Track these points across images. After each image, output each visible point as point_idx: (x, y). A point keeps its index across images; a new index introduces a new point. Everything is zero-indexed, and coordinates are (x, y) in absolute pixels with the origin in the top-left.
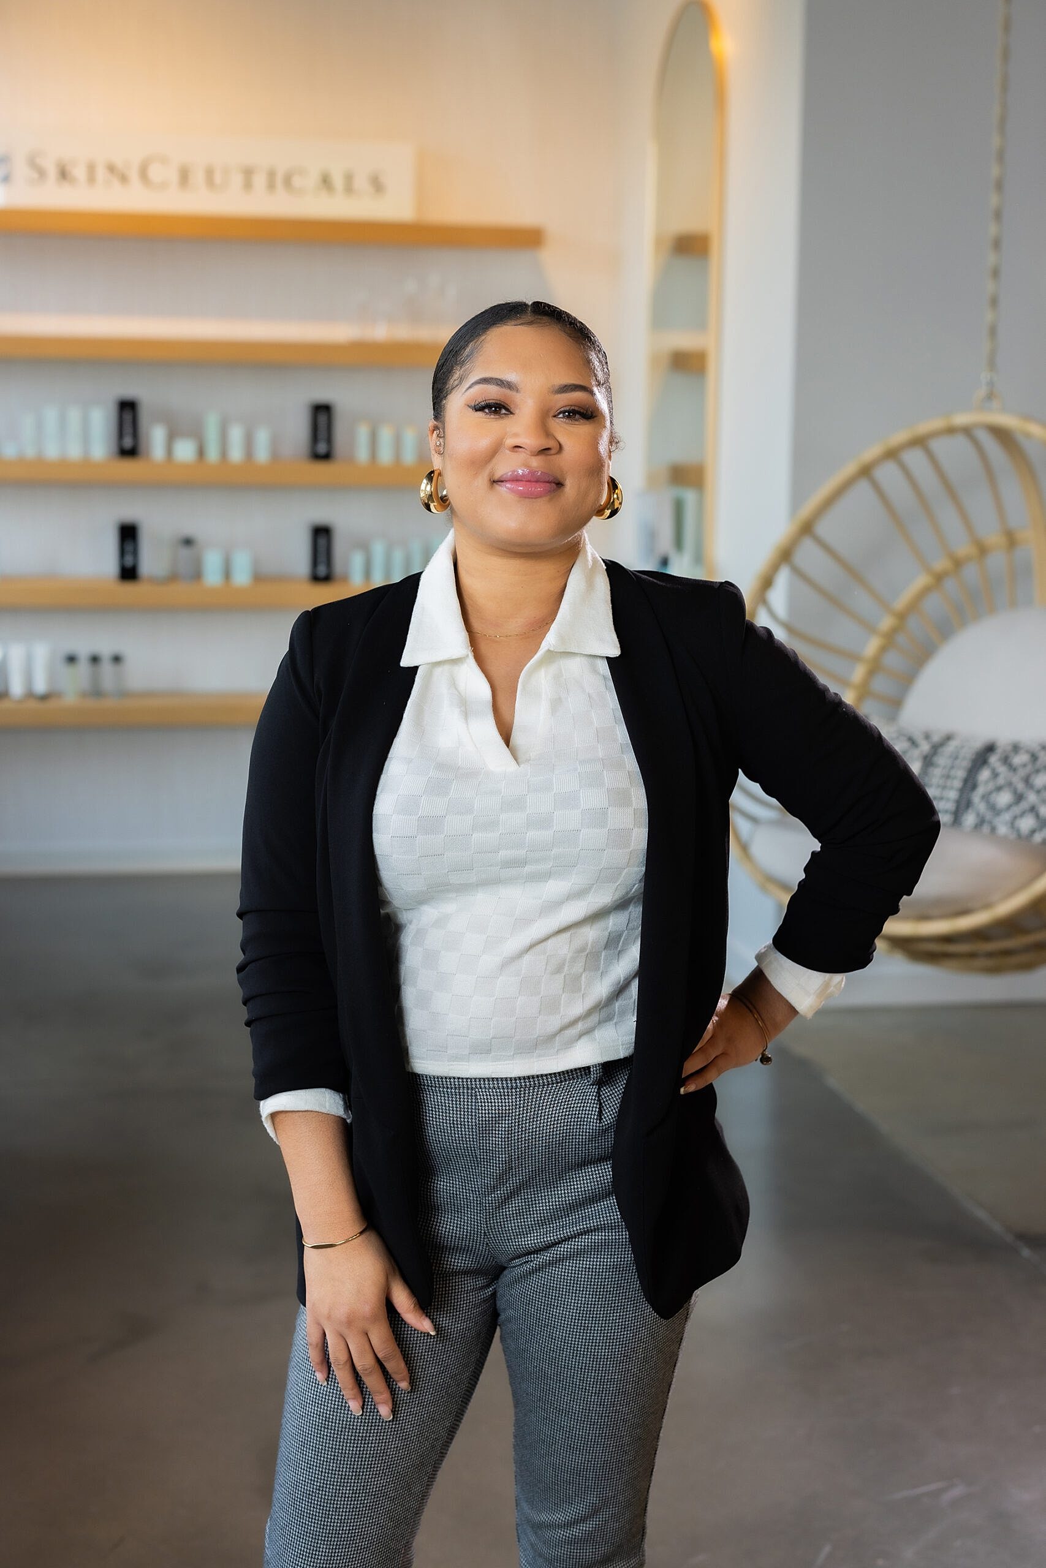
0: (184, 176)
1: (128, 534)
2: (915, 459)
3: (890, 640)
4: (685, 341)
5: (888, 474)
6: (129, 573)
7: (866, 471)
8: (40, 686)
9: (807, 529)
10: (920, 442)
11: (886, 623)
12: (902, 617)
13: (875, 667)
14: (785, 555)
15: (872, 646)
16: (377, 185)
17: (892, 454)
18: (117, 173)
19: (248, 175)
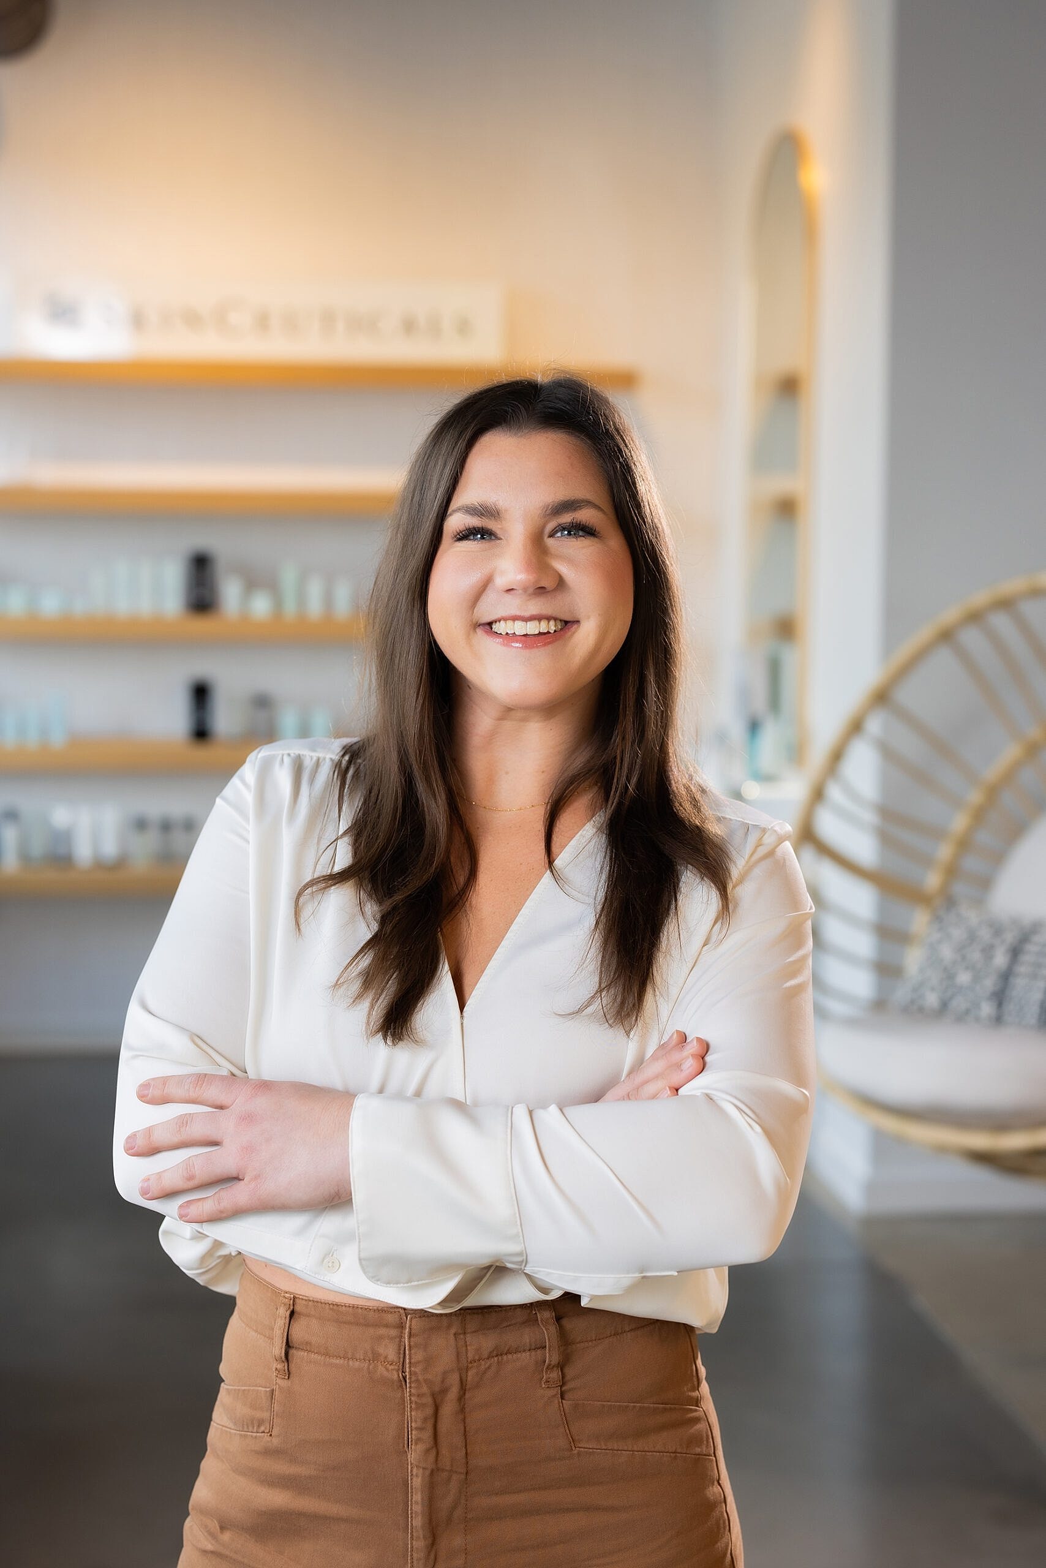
0: (263, 322)
1: (201, 694)
2: (1001, 622)
3: (979, 815)
5: (971, 638)
6: (201, 733)
7: (946, 636)
8: (110, 848)
9: (882, 697)
10: (1005, 604)
11: (975, 797)
12: (993, 792)
13: (964, 844)
14: (856, 727)
15: (959, 822)
16: (464, 327)
17: (975, 617)
18: (193, 320)
19: (328, 319)
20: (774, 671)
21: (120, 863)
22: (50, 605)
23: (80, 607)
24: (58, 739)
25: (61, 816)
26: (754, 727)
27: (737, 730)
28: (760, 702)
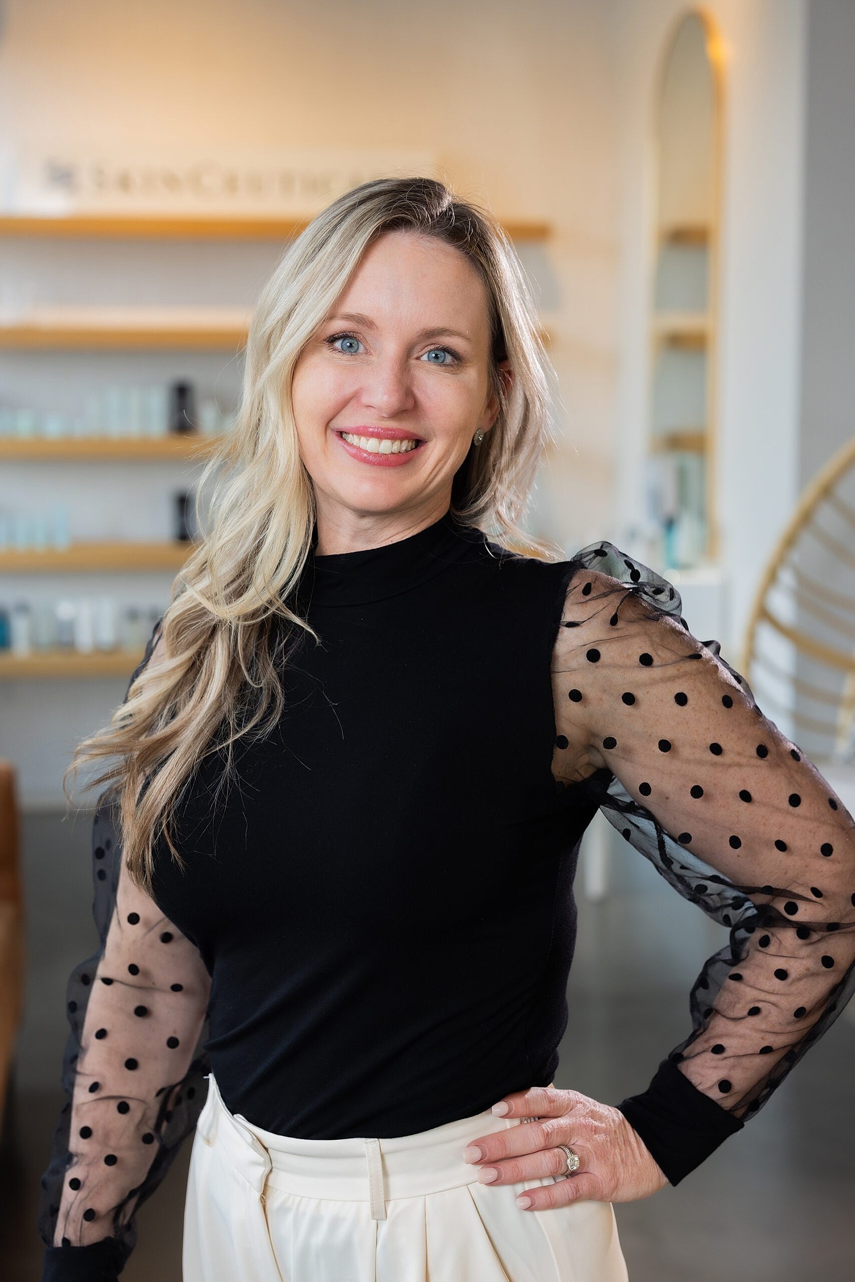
0: (231, 184)
1: (183, 503)
6: (184, 536)
8: (107, 635)
9: (827, 493)
18: (171, 182)
19: (287, 182)
20: (682, 475)
21: (115, 649)
22: (54, 428)
23: (79, 430)
24: (62, 543)
25: (65, 609)
26: (670, 524)
27: (651, 528)
28: (671, 504)
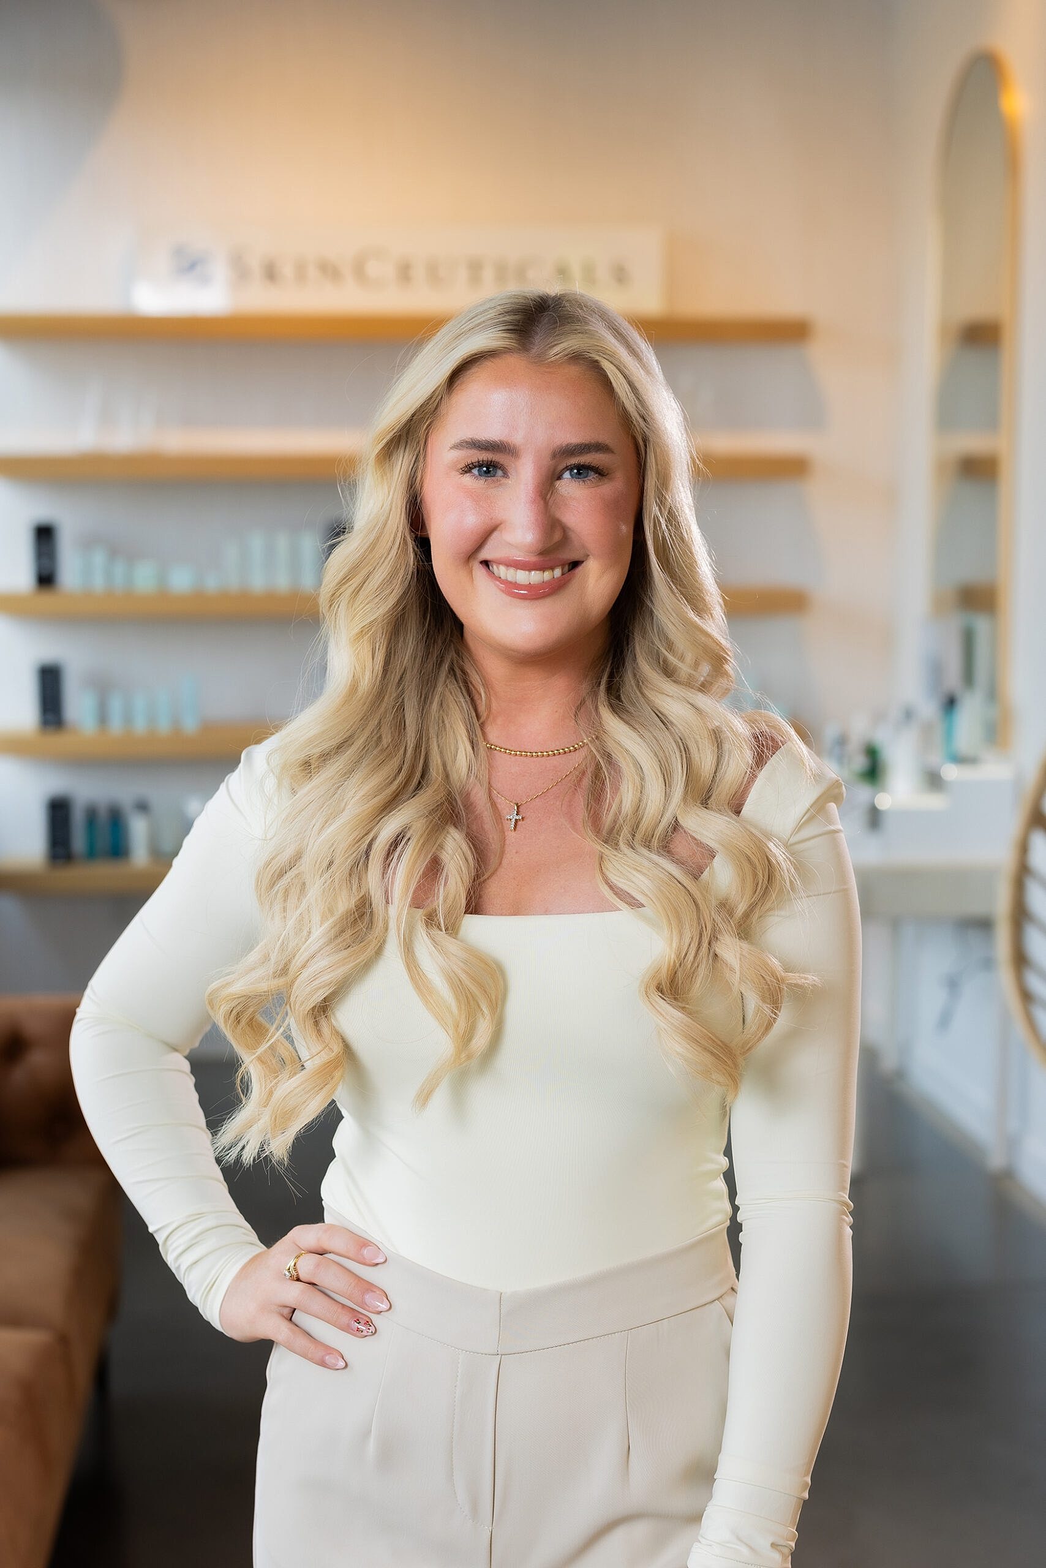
0: (405, 273)
4: (972, 443)
16: (621, 275)
18: (330, 271)
19: (476, 267)
20: (968, 641)
22: (181, 580)
23: (212, 584)
24: (190, 725)
25: (194, 806)
26: (950, 703)
27: (928, 709)
28: (953, 678)
